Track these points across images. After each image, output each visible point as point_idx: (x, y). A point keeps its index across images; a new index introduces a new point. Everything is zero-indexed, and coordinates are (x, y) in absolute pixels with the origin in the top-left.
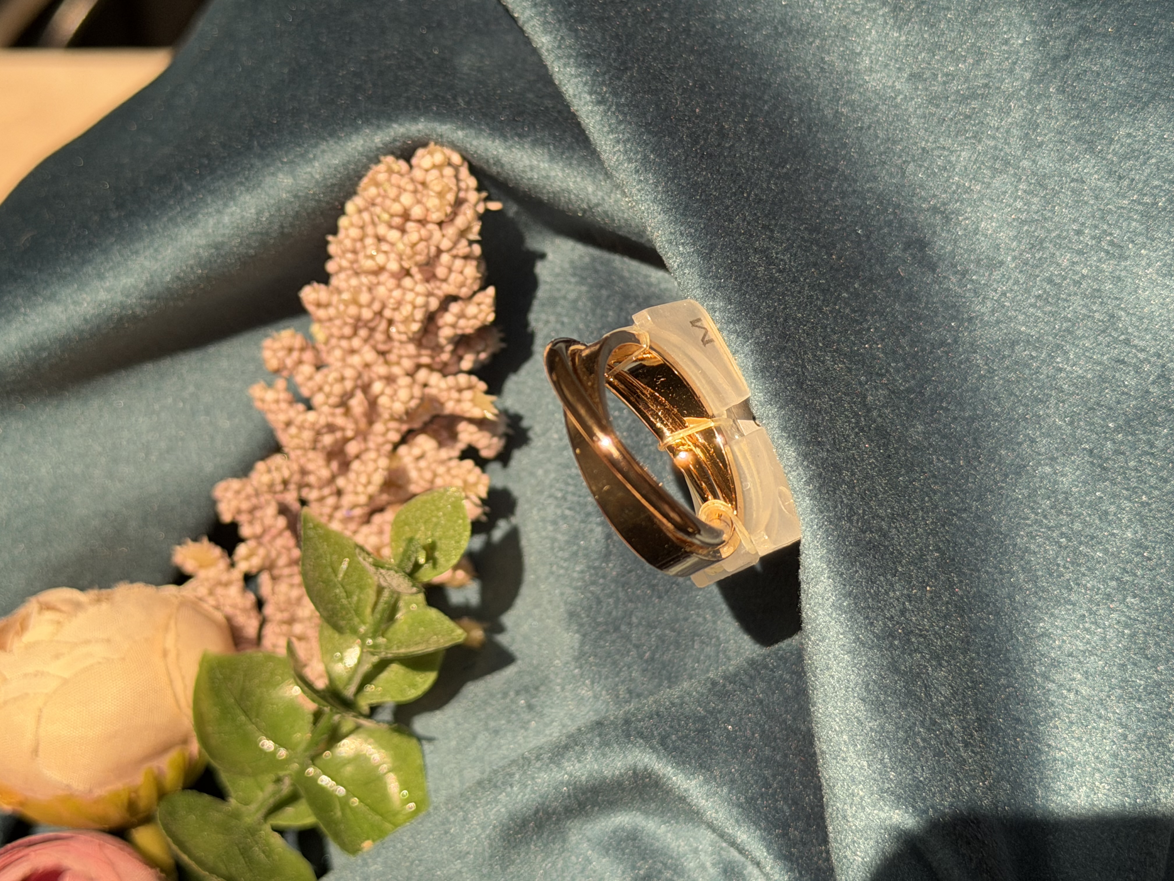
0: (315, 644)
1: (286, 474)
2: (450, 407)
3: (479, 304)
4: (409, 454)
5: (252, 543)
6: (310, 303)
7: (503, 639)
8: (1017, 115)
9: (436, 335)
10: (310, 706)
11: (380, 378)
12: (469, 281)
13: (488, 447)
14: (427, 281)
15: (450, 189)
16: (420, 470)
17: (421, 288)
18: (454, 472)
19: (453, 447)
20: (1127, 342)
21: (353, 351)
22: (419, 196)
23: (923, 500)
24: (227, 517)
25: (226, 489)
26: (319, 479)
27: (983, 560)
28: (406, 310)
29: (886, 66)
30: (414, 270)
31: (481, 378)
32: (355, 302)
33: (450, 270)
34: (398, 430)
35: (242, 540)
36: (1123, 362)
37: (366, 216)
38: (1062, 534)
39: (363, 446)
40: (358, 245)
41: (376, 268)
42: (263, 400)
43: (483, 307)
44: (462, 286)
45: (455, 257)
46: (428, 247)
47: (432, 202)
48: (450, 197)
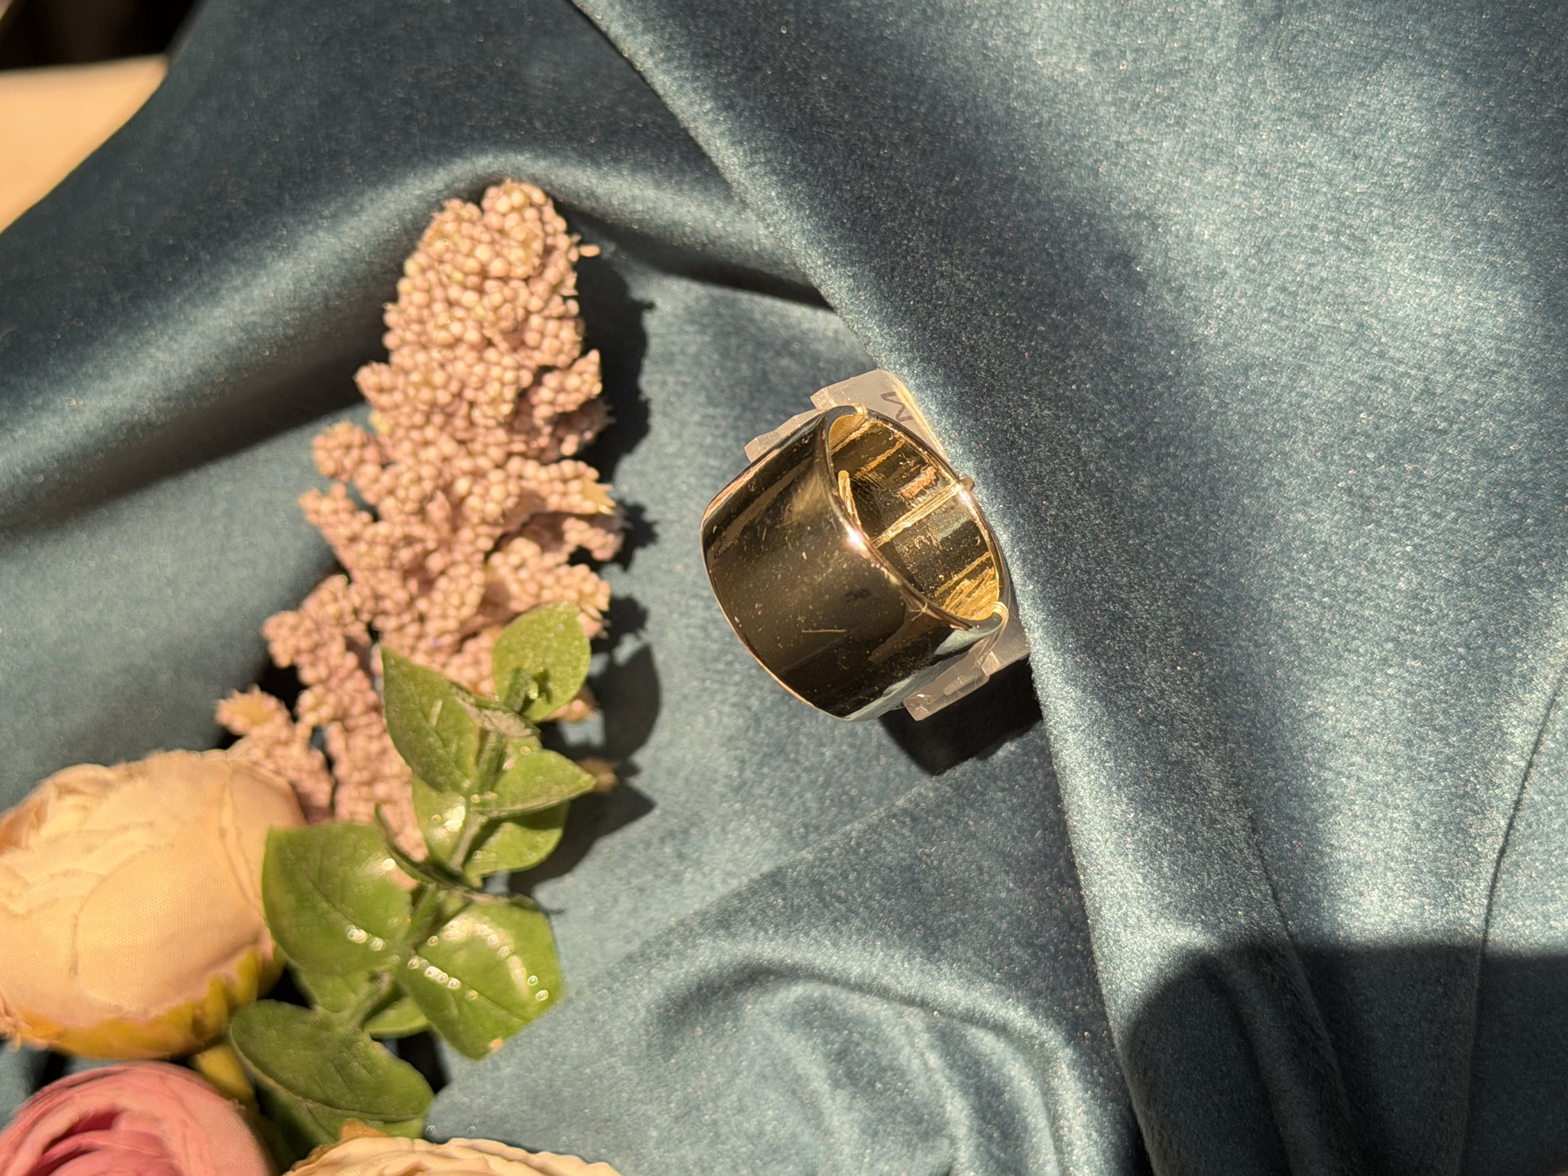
0: (406, 807)
1: (357, 601)
2: (554, 503)
3: (581, 374)
4: (506, 563)
5: (318, 690)
6: (369, 388)
9: (530, 415)
10: (409, 883)
11: (464, 473)
12: (567, 347)
13: (603, 547)
14: (514, 350)
15: (536, 236)
16: (521, 582)
17: (508, 361)
18: (565, 581)
19: (558, 550)
20: (1382, 355)
21: (426, 443)
22: (498, 247)
24: (283, 660)
25: (279, 626)
26: (397, 603)
28: (493, 389)
30: (497, 339)
31: (590, 463)
32: (428, 383)
33: (542, 334)
34: (490, 536)
35: (304, 687)
37: (431, 276)
38: (1325, 593)
39: (448, 559)
40: (426, 313)
41: (451, 340)
42: (317, 512)
43: (587, 377)
44: (559, 353)
45: (548, 318)
46: (514, 309)
47: (516, 254)
48: (537, 246)
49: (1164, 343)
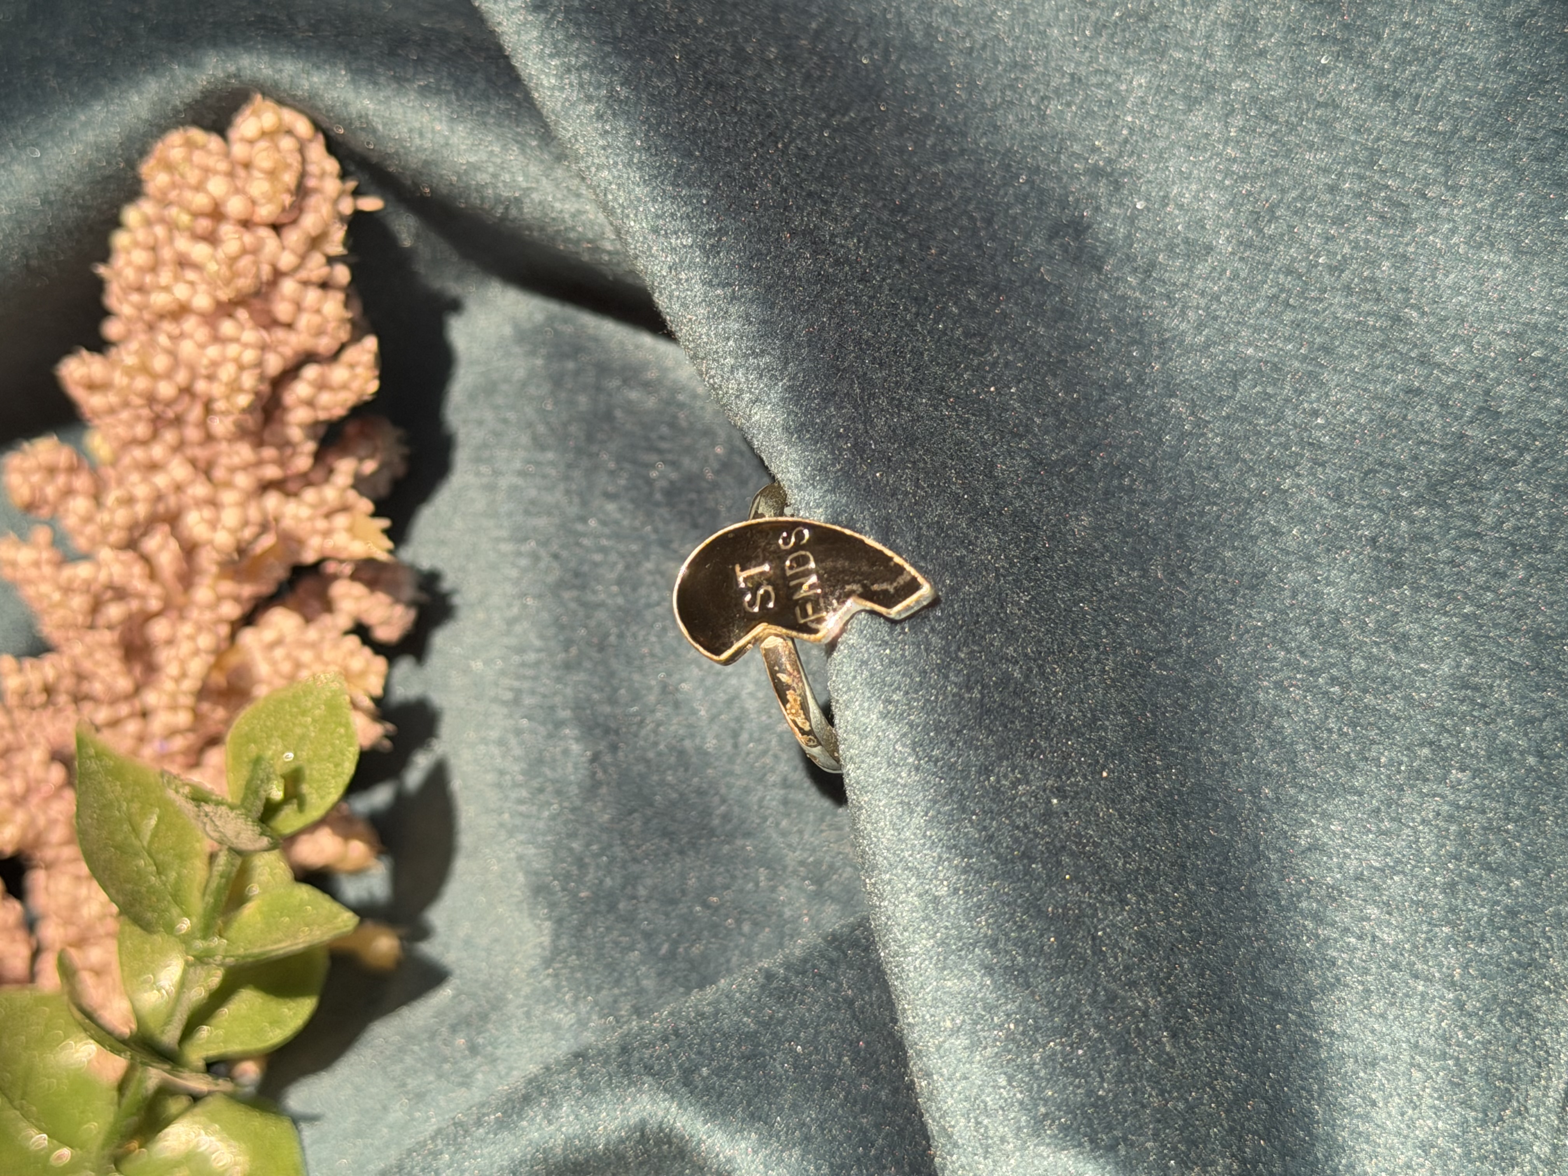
2: (312, 548)
3: (350, 365)
4: (258, 640)
6: (78, 383)
7: (430, 949)
9: (284, 422)
10: (114, 1066)
11: (199, 503)
12: (333, 327)
13: (387, 622)
14: (262, 327)
15: (289, 170)
16: (273, 663)
17: (251, 337)
20: (1424, 361)
21: (153, 467)
22: (238, 181)
23: (1097, 633)
26: (111, 690)
27: (1203, 733)
28: (228, 375)
31: (366, 495)
32: (145, 369)
33: (298, 307)
34: (237, 599)
36: (1418, 392)
38: (1333, 680)
39: (176, 627)
40: (148, 279)
41: (173, 306)
42: (14, 564)
43: (359, 370)
44: (320, 332)
45: (306, 283)
46: (256, 263)
47: (259, 187)
48: (289, 178)
49: (1124, 339)
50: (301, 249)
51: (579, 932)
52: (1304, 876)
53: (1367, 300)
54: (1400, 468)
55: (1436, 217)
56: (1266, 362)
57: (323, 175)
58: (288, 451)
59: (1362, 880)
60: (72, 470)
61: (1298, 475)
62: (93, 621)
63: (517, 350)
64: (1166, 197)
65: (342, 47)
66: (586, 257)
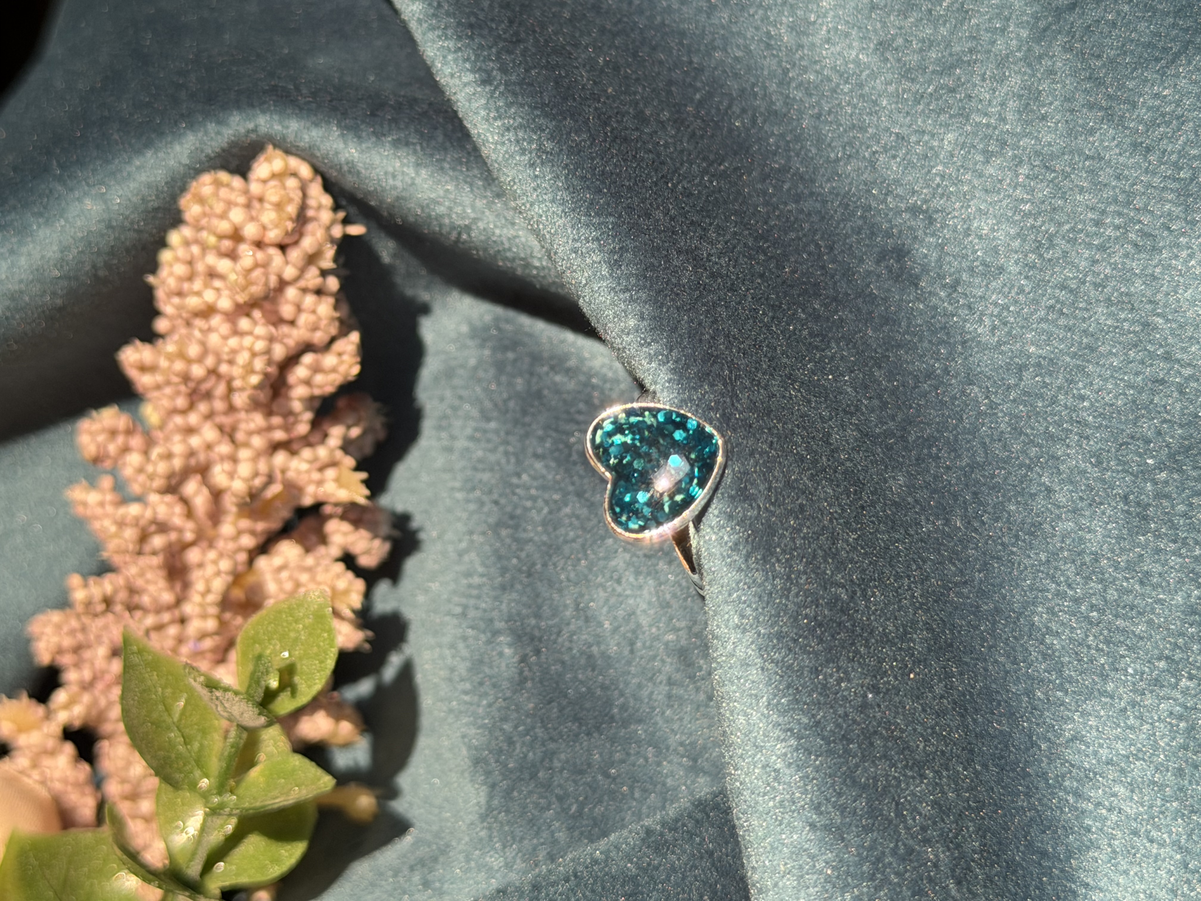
2: (310, 494)
3: (339, 354)
4: (270, 565)
5: (73, 688)
6: (132, 366)
7: (399, 806)
8: (1015, 81)
9: (288, 399)
11: (223, 459)
12: (325, 323)
13: (368, 552)
14: (271, 323)
15: (292, 203)
16: (279, 582)
17: (262, 331)
18: (320, 578)
19: (322, 553)
20: (1167, 357)
21: (190, 431)
22: (253, 211)
24: (44, 658)
25: (45, 624)
27: (990, 647)
28: (244, 360)
29: (847, 35)
31: (350, 454)
33: (298, 308)
34: (253, 533)
35: (61, 685)
36: (1162, 382)
37: (195, 248)
38: (1092, 607)
39: (207, 554)
40: (186, 286)
41: (203, 307)
42: (85, 504)
43: (346, 357)
44: (315, 328)
45: (304, 290)
46: (266, 275)
47: (269, 216)
48: (292, 209)
49: (935, 340)
50: (301, 263)
51: (508, 794)
52: (1067, 761)
53: (1122, 309)
54: (1148, 442)
55: (1178, 245)
56: (1044, 358)
57: (319, 207)
58: (291, 419)
59: (1113, 765)
60: (129, 432)
61: (1068, 446)
62: (141, 548)
63: (470, 343)
64: (969, 229)
65: (334, 109)
66: (519, 272)
